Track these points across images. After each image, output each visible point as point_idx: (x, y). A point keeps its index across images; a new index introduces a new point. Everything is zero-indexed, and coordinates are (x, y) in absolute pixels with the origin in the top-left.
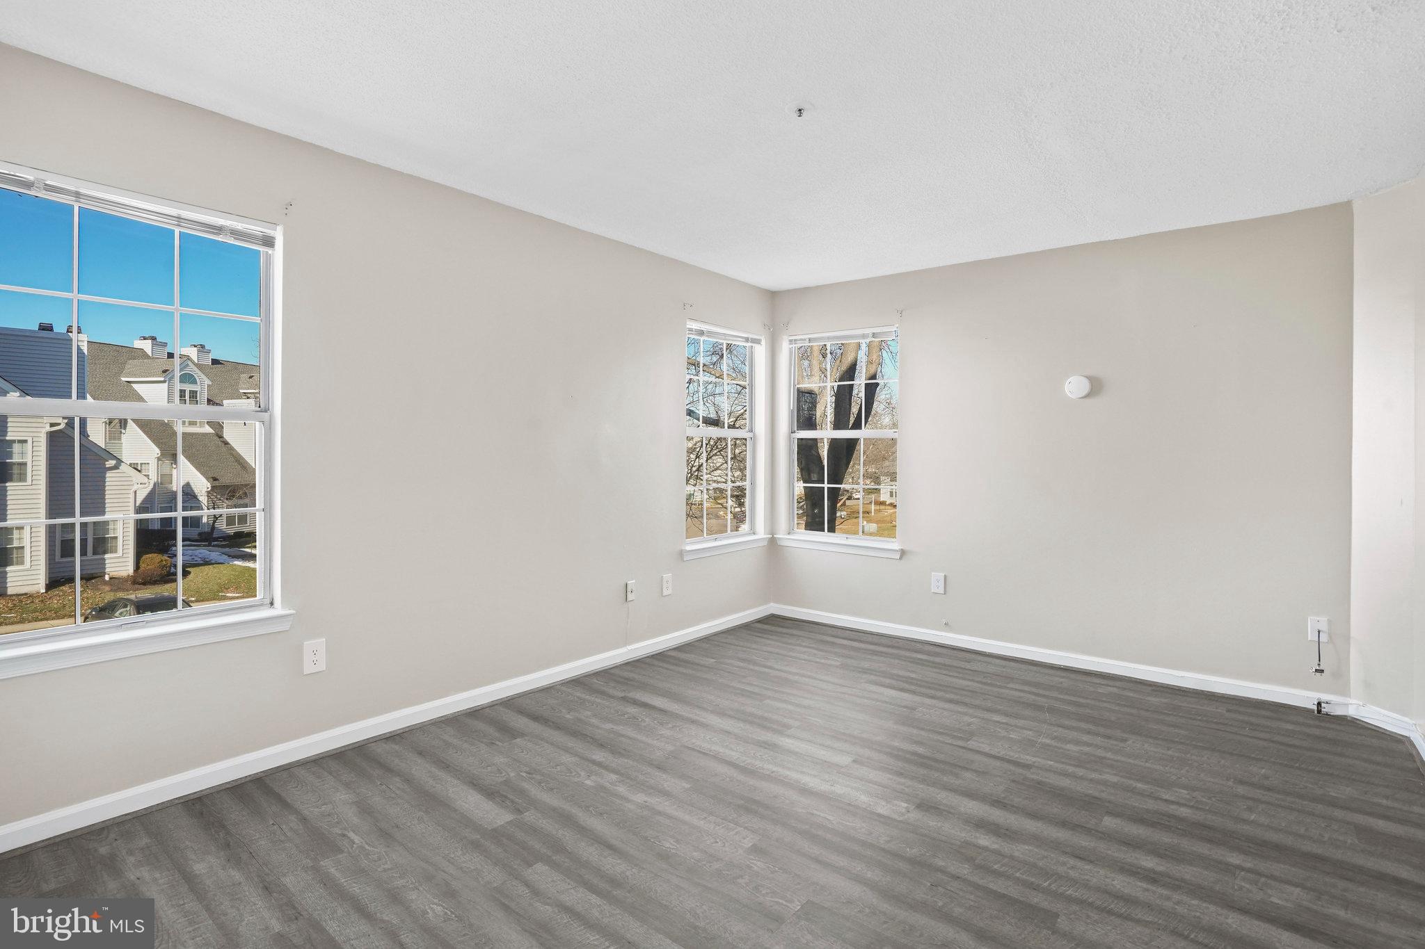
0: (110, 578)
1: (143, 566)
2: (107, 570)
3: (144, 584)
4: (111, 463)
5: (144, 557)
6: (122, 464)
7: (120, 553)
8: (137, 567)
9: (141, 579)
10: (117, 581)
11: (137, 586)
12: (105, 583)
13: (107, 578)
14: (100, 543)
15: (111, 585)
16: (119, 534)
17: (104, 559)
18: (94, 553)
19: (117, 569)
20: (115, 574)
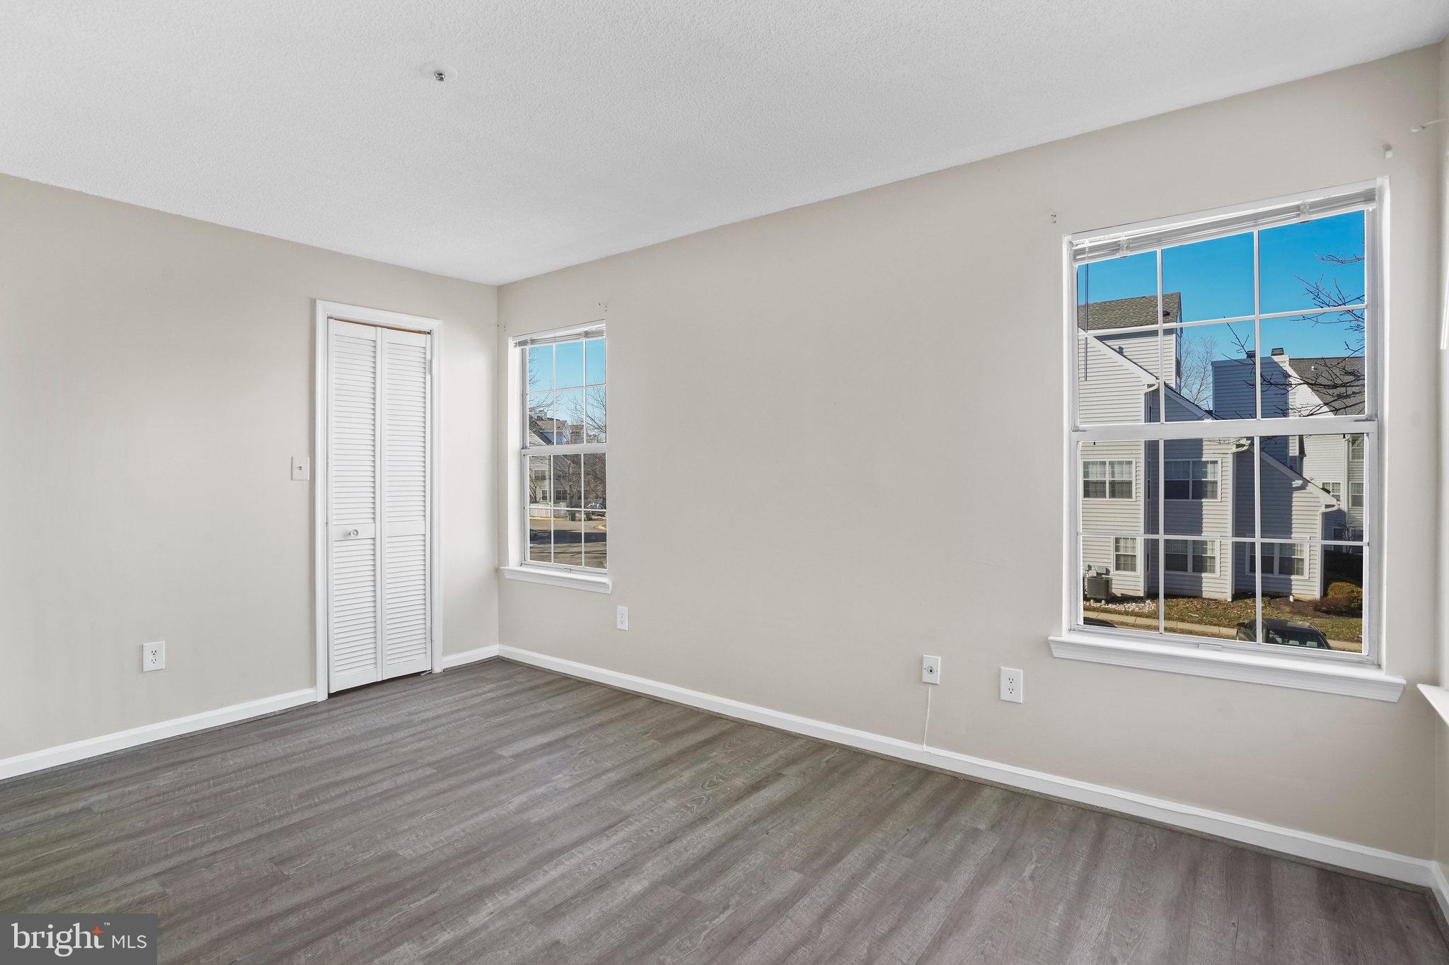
0: (1295, 600)
1: (1331, 594)
2: (1293, 592)
3: (1328, 612)
4: (1297, 483)
5: (1333, 584)
6: (1309, 484)
7: (1306, 576)
8: (1325, 592)
9: (1323, 607)
10: (1301, 604)
11: (1318, 613)
12: (1288, 603)
13: (1291, 599)
14: (1287, 564)
15: (1293, 607)
16: (1306, 556)
17: (1291, 580)
18: (1281, 572)
19: (1302, 592)
20: (1297, 596)
